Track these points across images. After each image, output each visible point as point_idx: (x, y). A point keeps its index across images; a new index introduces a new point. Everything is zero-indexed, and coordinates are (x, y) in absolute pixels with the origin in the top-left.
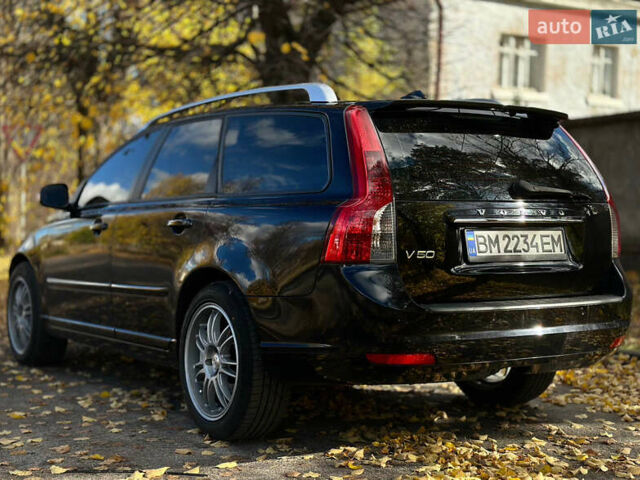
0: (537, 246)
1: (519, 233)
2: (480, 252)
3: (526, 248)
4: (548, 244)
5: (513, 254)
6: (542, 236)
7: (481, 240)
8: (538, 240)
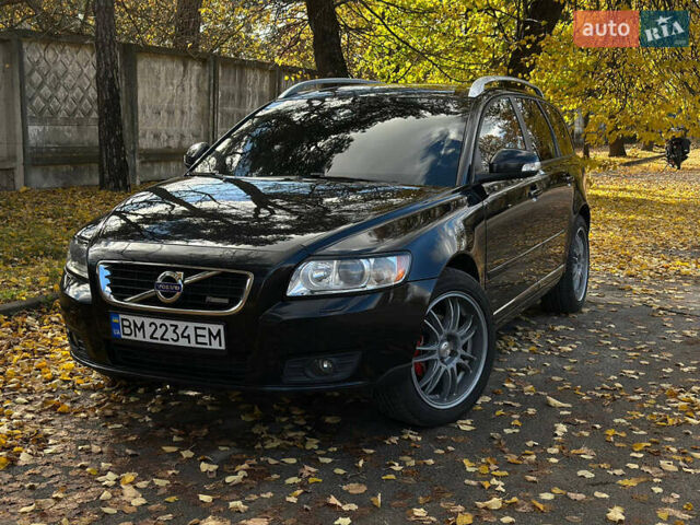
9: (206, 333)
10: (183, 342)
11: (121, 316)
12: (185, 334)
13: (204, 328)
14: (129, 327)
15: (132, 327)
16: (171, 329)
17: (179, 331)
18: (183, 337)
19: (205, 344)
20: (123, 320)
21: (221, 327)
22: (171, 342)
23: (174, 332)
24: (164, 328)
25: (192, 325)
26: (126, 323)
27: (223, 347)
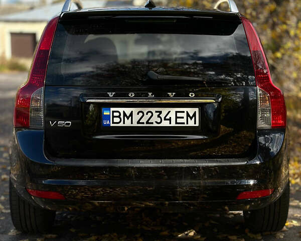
0: (170, 119)
1: (153, 110)
2: (113, 123)
3: (159, 121)
4: (183, 118)
5: (145, 125)
6: (177, 112)
7: (116, 114)
8: (172, 115)
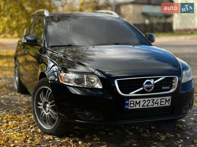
9: (164, 100)
10: (155, 105)
11: (130, 100)
12: (157, 102)
13: (164, 99)
14: (133, 104)
15: (135, 104)
16: (151, 101)
17: (154, 102)
18: (156, 103)
19: (164, 104)
20: (131, 101)
21: (170, 97)
22: (151, 106)
23: (153, 102)
24: (149, 101)
25: (159, 98)
26: (132, 102)
27: (170, 105)
